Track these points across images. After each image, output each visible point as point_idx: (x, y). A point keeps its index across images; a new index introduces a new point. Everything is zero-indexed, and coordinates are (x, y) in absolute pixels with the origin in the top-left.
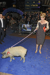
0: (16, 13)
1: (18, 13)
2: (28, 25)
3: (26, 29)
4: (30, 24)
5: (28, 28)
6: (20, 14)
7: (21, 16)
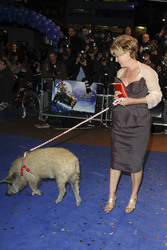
1: (35, 30)
3: (69, 104)
5: (81, 99)
6: (43, 35)
7: (47, 42)
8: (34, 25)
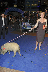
0: (17, 12)
1: (19, 12)
2: (28, 24)
4: (30, 22)
5: (28, 26)
6: (20, 13)
7: (21, 15)
8: (18, 12)
